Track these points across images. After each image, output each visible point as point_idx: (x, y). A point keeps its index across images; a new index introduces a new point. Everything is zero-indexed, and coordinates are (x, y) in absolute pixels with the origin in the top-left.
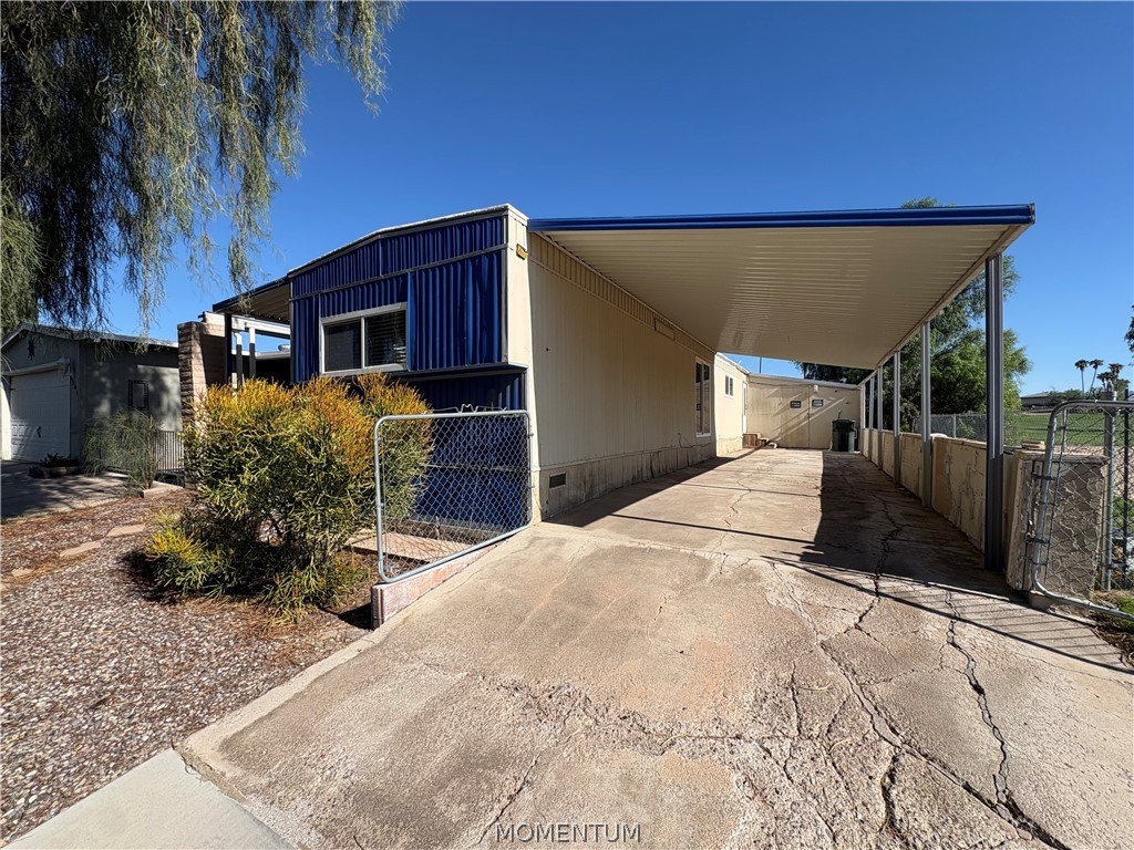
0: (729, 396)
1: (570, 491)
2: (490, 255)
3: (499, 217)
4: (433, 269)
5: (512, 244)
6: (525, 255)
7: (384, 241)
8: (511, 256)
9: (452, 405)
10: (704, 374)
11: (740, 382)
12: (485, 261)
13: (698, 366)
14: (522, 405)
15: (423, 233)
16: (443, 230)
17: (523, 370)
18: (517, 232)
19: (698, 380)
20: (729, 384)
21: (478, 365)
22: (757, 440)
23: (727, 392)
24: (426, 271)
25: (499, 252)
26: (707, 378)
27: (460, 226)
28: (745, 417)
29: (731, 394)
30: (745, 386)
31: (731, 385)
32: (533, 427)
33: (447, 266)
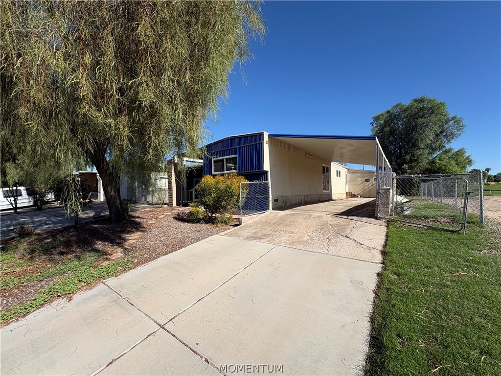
0: (338, 177)
1: (279, 204)
2: (259, 144)
3: (261, 134)
4: (244, 147)
5: (265, 141)
6: (268, 143)
7: (231, 139)
8: (265, 144)
9: (253, 180)
10: (326, 170)
11: (344, 172)
12: (258, 145)
13: (324, 167)
14: (267, 180)
15: (242, 137)
16: (247, 137)
17: (268, 171)
18: (266, 138)
19: (323, 173)
20: (338, 174)
21: (257, 170)
22: (352, 194)
23: (337, 176)
24: (242, 147)
25: (261, 143)
26: (327, 171)
27: (251, 136)
28: (347, 186)
29: (340, 176)
30: (347, 173)
31: (340, 174)
32: (270, 186)
33: (248, 146)
